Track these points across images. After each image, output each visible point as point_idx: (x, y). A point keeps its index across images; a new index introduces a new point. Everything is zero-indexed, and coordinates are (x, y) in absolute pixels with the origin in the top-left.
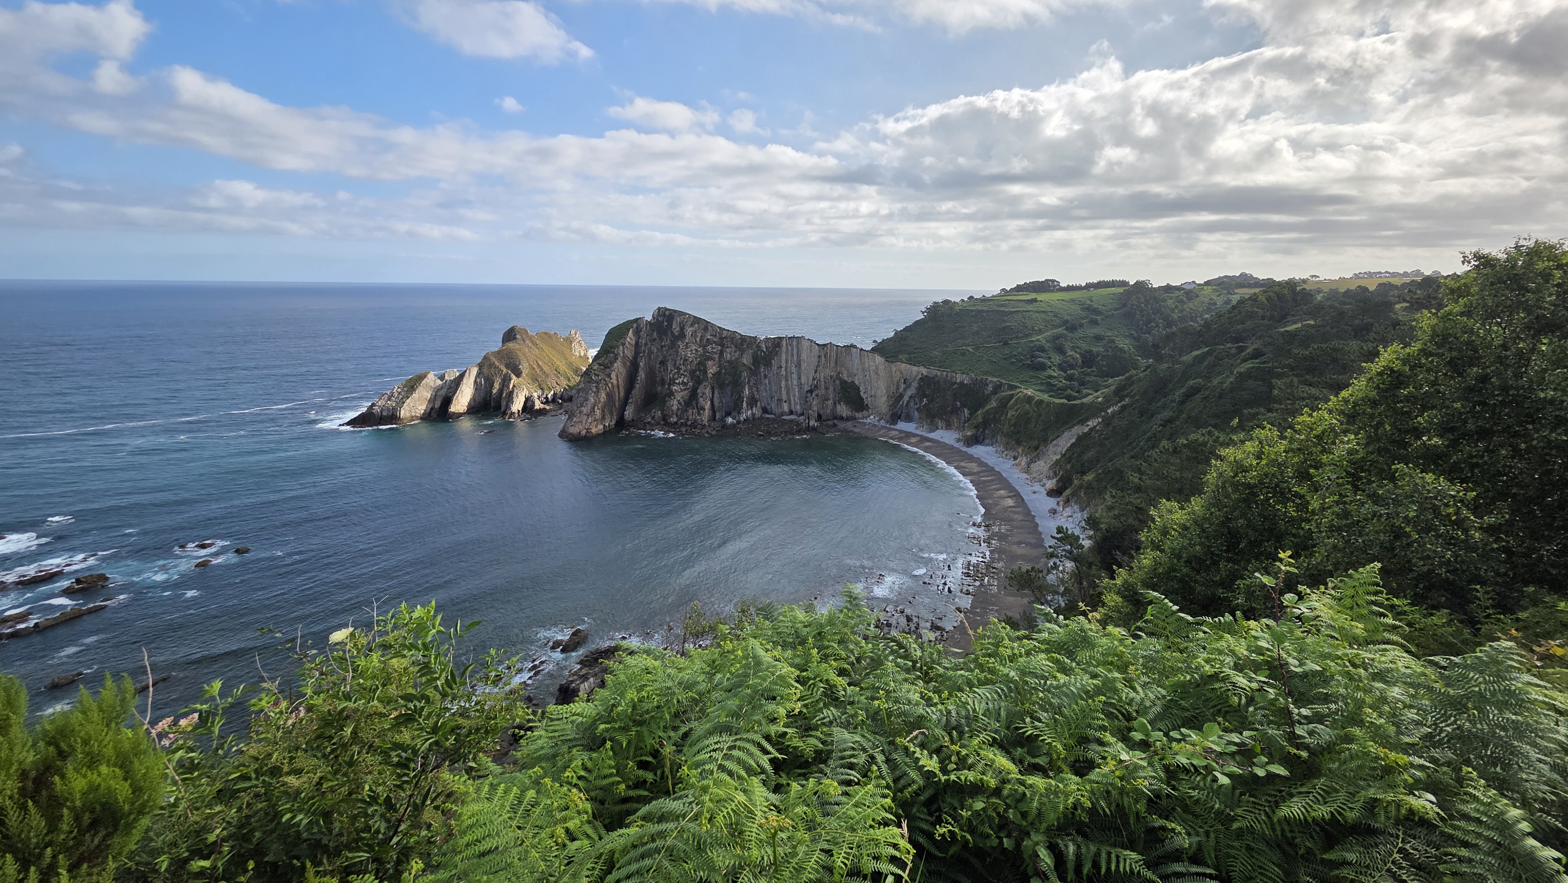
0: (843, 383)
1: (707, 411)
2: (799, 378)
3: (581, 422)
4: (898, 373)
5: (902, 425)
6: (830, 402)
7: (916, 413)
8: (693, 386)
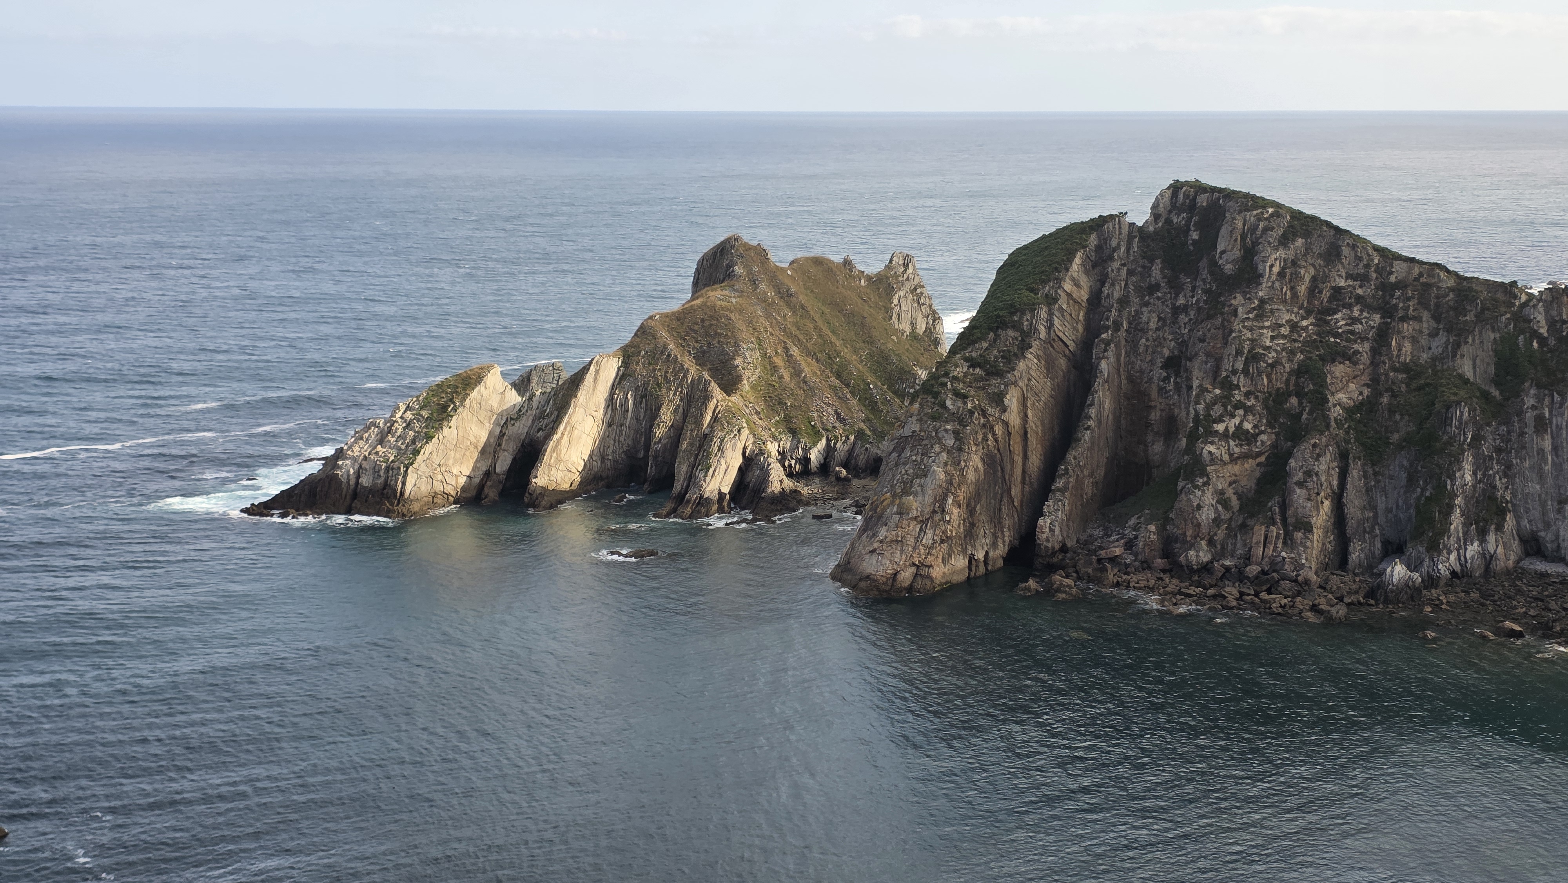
8: (1274, 446)
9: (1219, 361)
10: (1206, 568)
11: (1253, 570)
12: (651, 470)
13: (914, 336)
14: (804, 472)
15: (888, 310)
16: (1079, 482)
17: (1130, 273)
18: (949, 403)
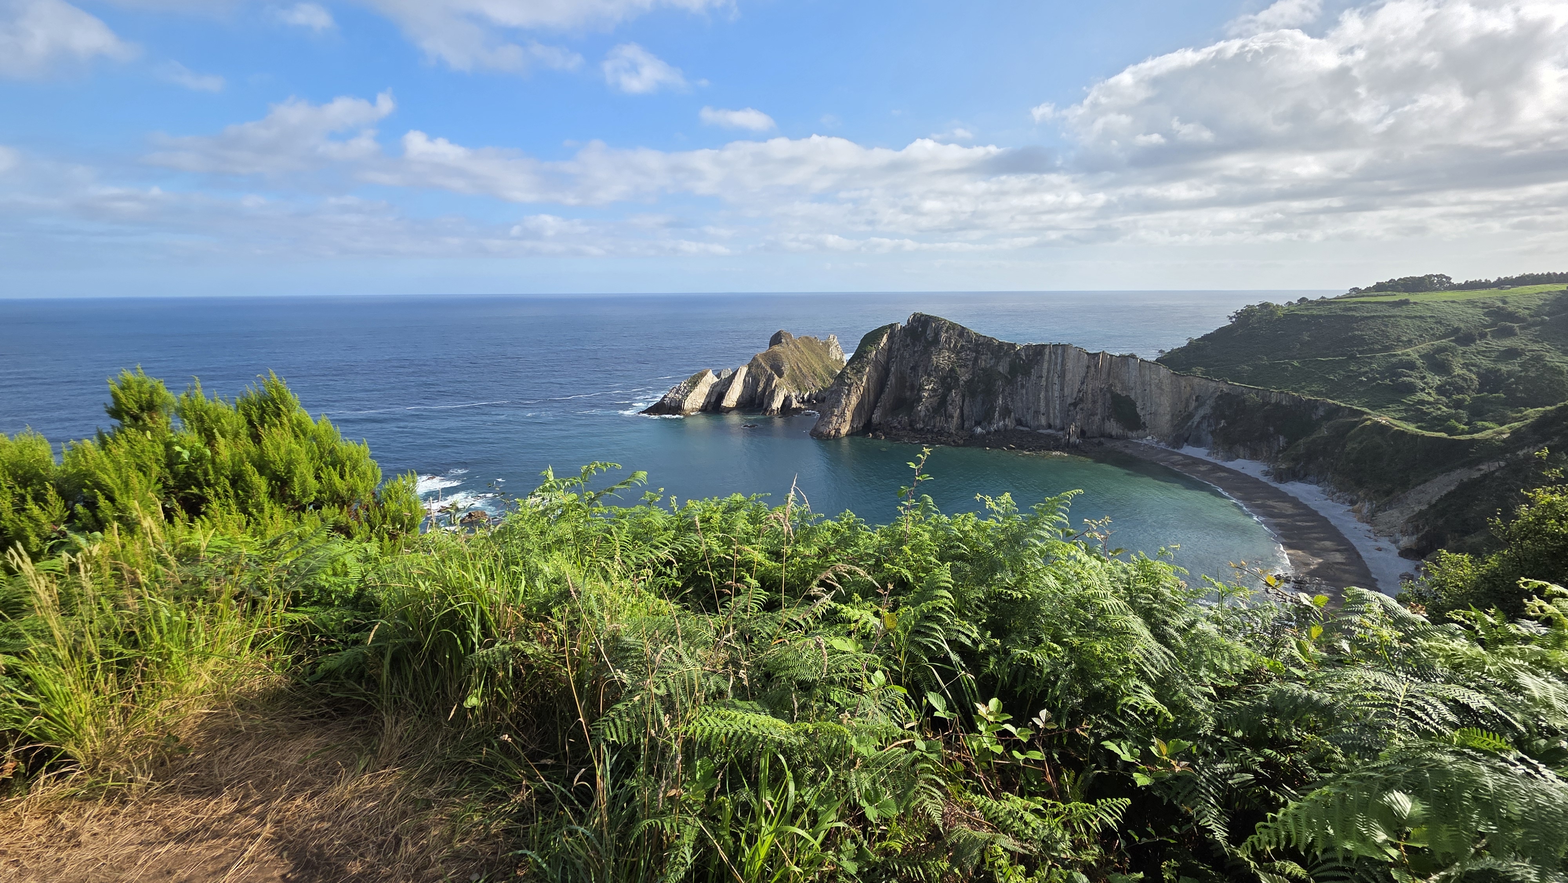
0: (1116, 397)
1: (955, 419)
2: (1062, 389)
3: (831, 422)
4: (1188, 388)
5: (1189, 450)
6: (1097, 418)
7: (1210, 437)
8: (943, 393)
9: (927, 368)
10: (922, 429)
11: (936, 430)
12: (757, 401)
13: (836, 360)
14: (803, 402)
15: (828, 352)
16: (885, 404)
17: (901, 340)
18: (846, 380)
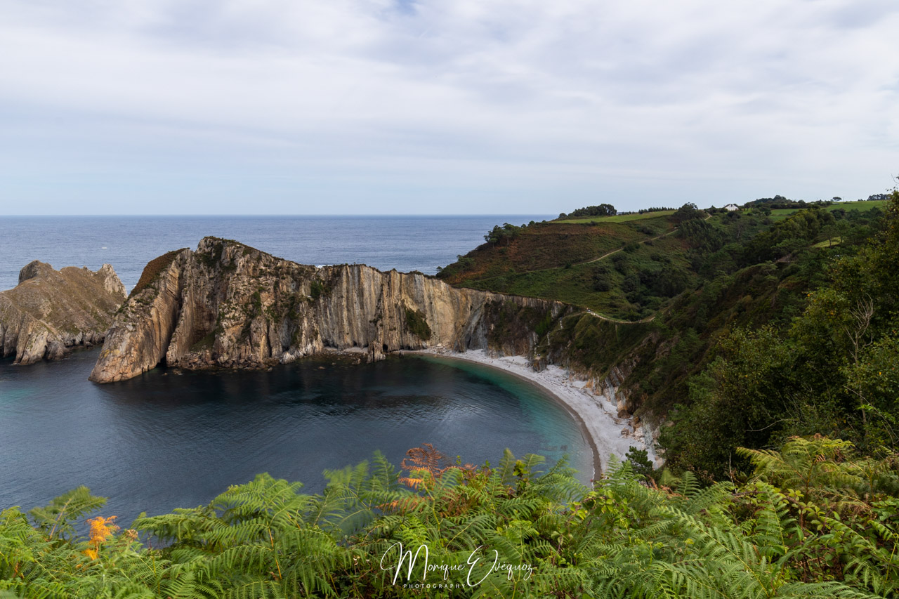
0: (408, 312)
1: (262, 347)
2: (362, 307)
3: (114, 366)
4: (464, 298)
6: (396, 332)
7: (485, 339)
8: (246, 321)
9: (225, 294)
13: (114, 293)
15: (103, 285)
16: (181, 338)
17: (192, 268)
18: (129, 315)
